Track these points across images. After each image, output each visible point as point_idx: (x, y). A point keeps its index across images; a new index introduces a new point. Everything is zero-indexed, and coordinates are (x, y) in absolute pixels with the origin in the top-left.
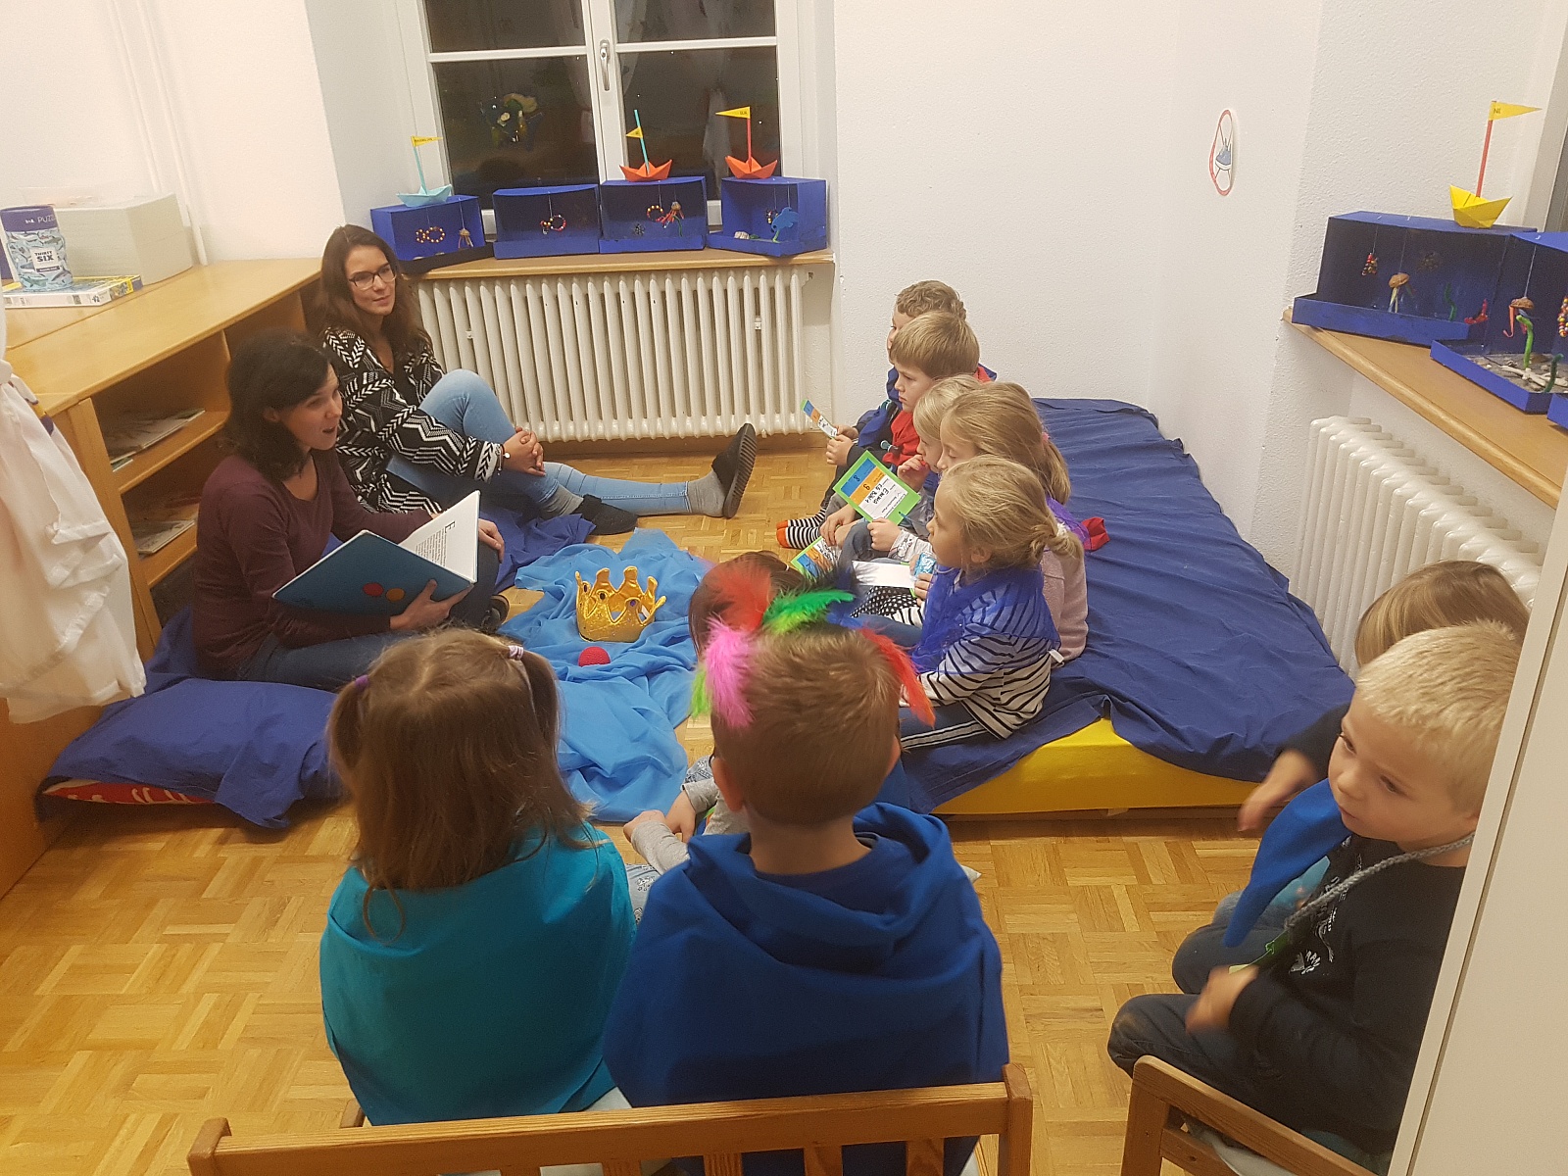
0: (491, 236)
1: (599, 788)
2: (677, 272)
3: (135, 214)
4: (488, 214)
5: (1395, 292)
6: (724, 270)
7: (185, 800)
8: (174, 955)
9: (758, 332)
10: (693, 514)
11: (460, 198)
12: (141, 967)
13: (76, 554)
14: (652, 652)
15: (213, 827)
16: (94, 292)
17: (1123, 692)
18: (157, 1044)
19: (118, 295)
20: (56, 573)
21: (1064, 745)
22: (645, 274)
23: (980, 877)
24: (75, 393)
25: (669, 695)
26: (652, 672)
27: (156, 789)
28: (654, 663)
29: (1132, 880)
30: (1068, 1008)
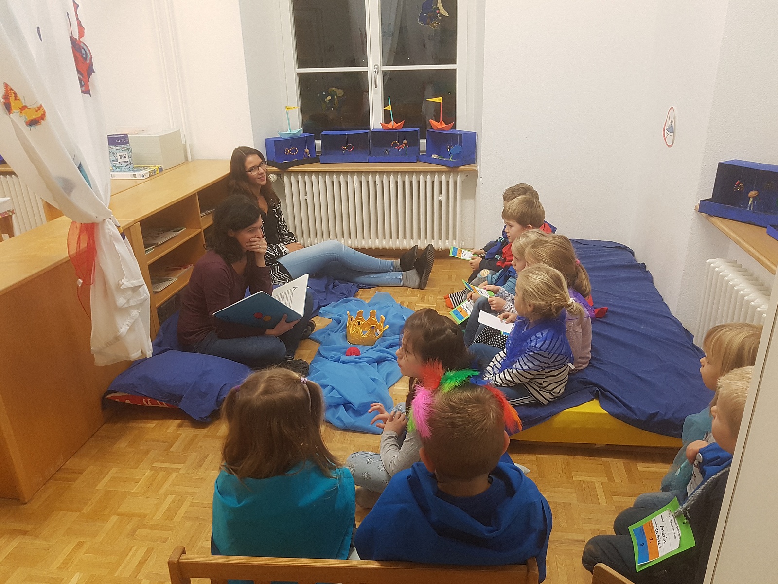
0: (319, 152)
1: (351, 414)
2: (403, 173)
3: (162, 138)
4: (318, 142)
5: (751, 200)
6: (425, 172)
7: (165, 406)
8: (157, 476)
9: (440, 202)
10: (404, 286)
11: (306, 135)
12: (142, 480)
13: (130, 293)
14: (380, 351)
15: (176, 419)
16: (142, 173)
17: (605, 387)
18: (147, 516)
19: (152, 174)
20: (121, 301)
21: (574, 411)
22: (389, 173)
23: (530, 472)
24: (133, 220)
25: (387, 372)
26: (380, 361)
27: (153, 400)
28: (381, 357)
29: (606, 480)
30: (568, 539)
